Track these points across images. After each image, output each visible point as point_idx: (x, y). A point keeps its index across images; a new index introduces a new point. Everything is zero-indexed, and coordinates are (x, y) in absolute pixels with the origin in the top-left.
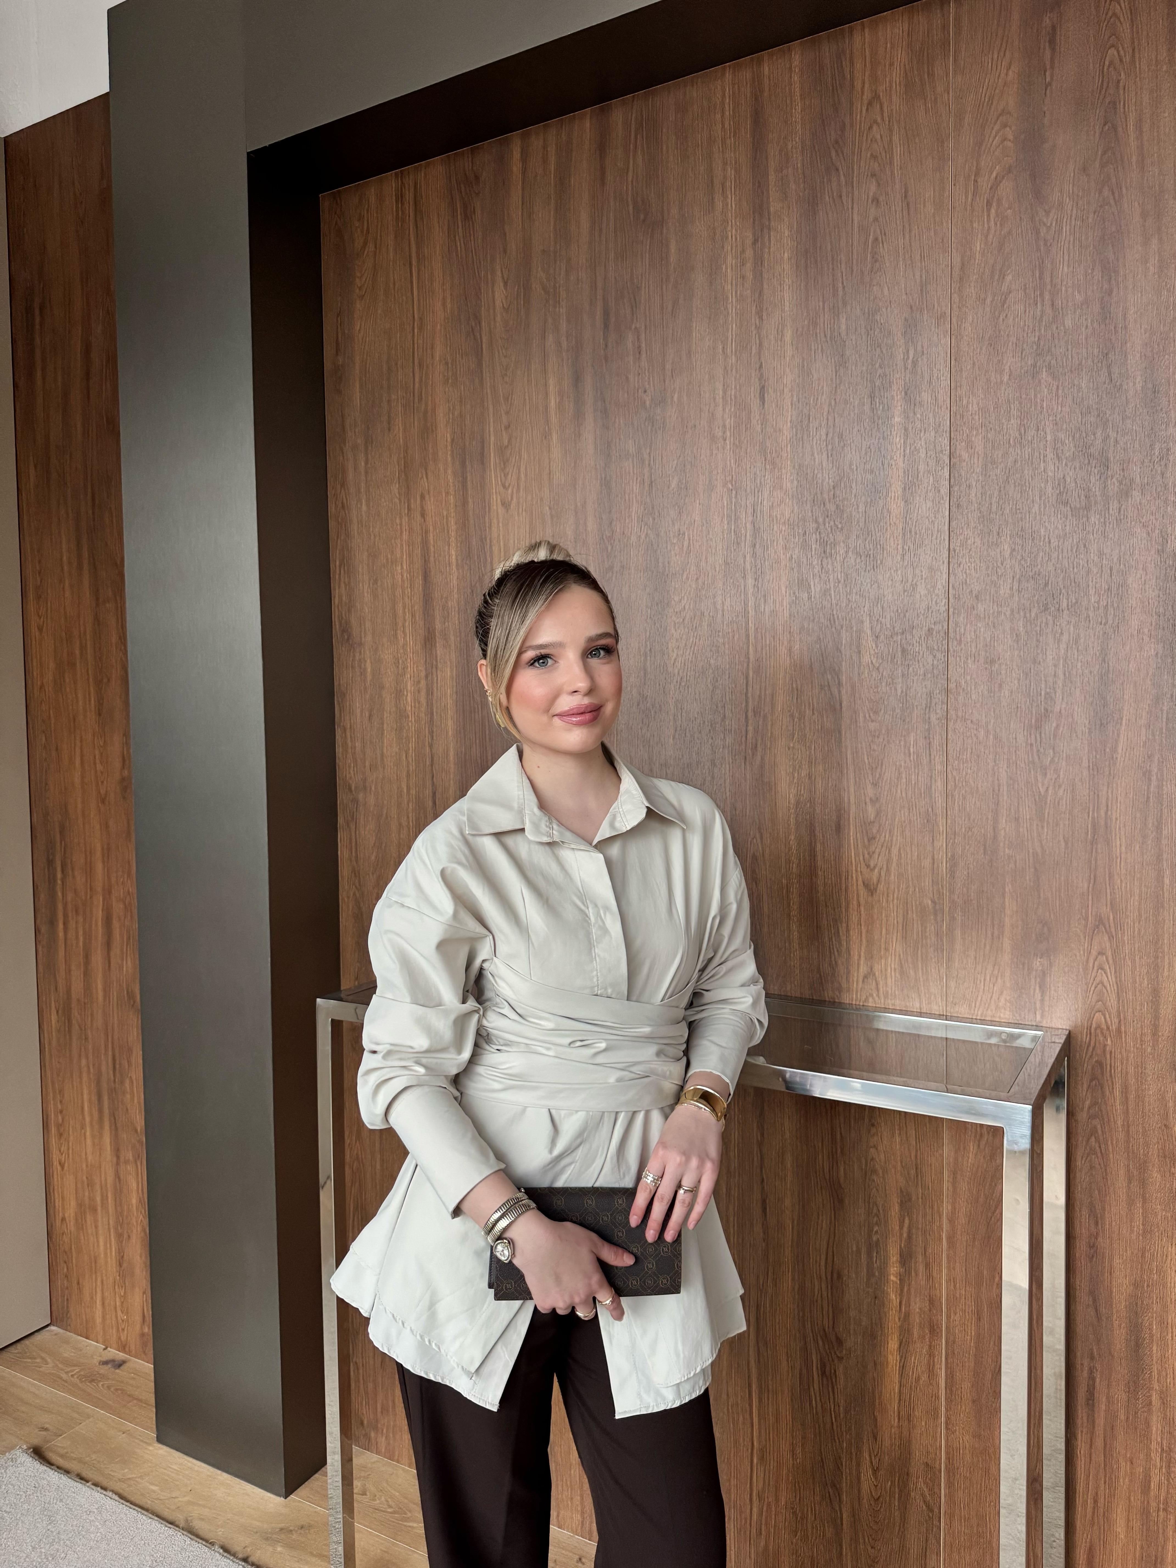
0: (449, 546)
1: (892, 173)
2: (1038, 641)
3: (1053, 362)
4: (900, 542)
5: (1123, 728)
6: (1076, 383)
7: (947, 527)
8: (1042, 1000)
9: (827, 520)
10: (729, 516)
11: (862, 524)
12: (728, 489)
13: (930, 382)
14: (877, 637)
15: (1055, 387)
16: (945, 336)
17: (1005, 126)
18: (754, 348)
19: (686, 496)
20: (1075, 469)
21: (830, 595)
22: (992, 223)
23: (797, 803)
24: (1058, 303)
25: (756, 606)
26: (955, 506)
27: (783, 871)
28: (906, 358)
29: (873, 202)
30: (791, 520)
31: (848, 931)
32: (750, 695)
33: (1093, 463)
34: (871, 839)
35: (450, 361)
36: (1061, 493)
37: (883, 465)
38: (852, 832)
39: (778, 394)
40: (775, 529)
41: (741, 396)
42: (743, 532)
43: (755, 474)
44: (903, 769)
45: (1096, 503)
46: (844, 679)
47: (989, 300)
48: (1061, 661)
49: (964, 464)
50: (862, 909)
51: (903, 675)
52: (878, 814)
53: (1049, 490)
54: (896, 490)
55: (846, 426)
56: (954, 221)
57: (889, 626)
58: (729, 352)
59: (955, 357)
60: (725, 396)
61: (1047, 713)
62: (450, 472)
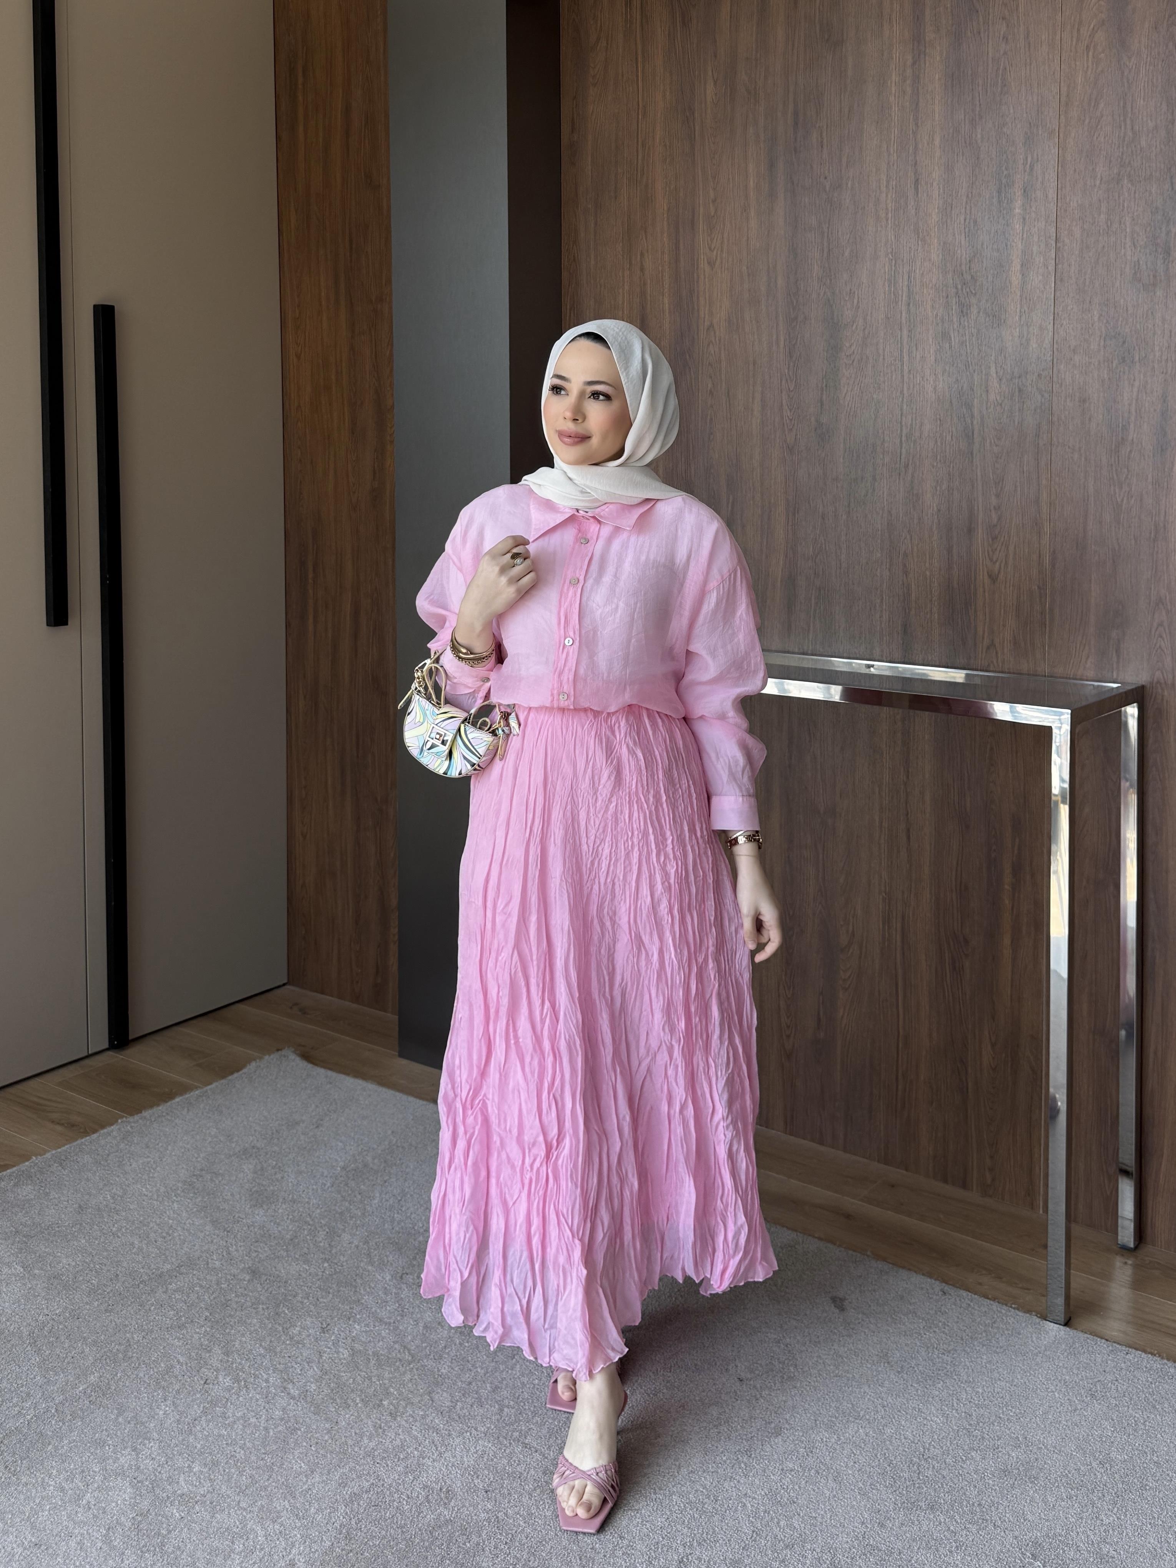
0: (663, 295)
1: (1018, 17)
2: (1117, 385)
3: (1132, 172)
4: (1019, 306)
6: (1148, 189)
7: (1053, 296)
8: (1118, 662)
9: (964, 287)
10: (890, 281)
11: (990, 291)
12: (889, 259)
13: (1042, 183)
14: (1000, 380)
15: (1133, 191)
16: (1054, 147)
18: (911, 148)
19: (856, 263)
20: (1146, 254)
21: (966, 346)
22: (1090, 64)
23: (939, 511)
24: (1137, 128)
25: (910, 353)
26: (1059, 279)
27: (927, 565)
28: (1025, 164)
29: (1004, 38)
30: (937, 286)
31: (976, 611)
32: (903, 423)
33: (1160, 250)
34: (994, 538)
35: (668, 144)
36: (1135, 273)
37: (1006, 246)
38: (980, 534)
39: (929, 186)
40: (925, 292)
41: (900, 186)
42: (900, 293)
43: (910, 248)
44: (1018, 484)
45: (1161, 281)
46: (976, 412)
47: (1087, 121)
48: (1134, 401)
49: (1066, 248)
50: (987, 594)
51: (1019, 410)
52: (999, 519)
53: (1127, 270)
54: (1016, 266)
55: (980, 214)
56: (1062, 59)
57: (1009, 371)
58: (892, 150)
59: (1061, 163)
60: (888, 186)
61: (1122, 442)
62: (665, 235)
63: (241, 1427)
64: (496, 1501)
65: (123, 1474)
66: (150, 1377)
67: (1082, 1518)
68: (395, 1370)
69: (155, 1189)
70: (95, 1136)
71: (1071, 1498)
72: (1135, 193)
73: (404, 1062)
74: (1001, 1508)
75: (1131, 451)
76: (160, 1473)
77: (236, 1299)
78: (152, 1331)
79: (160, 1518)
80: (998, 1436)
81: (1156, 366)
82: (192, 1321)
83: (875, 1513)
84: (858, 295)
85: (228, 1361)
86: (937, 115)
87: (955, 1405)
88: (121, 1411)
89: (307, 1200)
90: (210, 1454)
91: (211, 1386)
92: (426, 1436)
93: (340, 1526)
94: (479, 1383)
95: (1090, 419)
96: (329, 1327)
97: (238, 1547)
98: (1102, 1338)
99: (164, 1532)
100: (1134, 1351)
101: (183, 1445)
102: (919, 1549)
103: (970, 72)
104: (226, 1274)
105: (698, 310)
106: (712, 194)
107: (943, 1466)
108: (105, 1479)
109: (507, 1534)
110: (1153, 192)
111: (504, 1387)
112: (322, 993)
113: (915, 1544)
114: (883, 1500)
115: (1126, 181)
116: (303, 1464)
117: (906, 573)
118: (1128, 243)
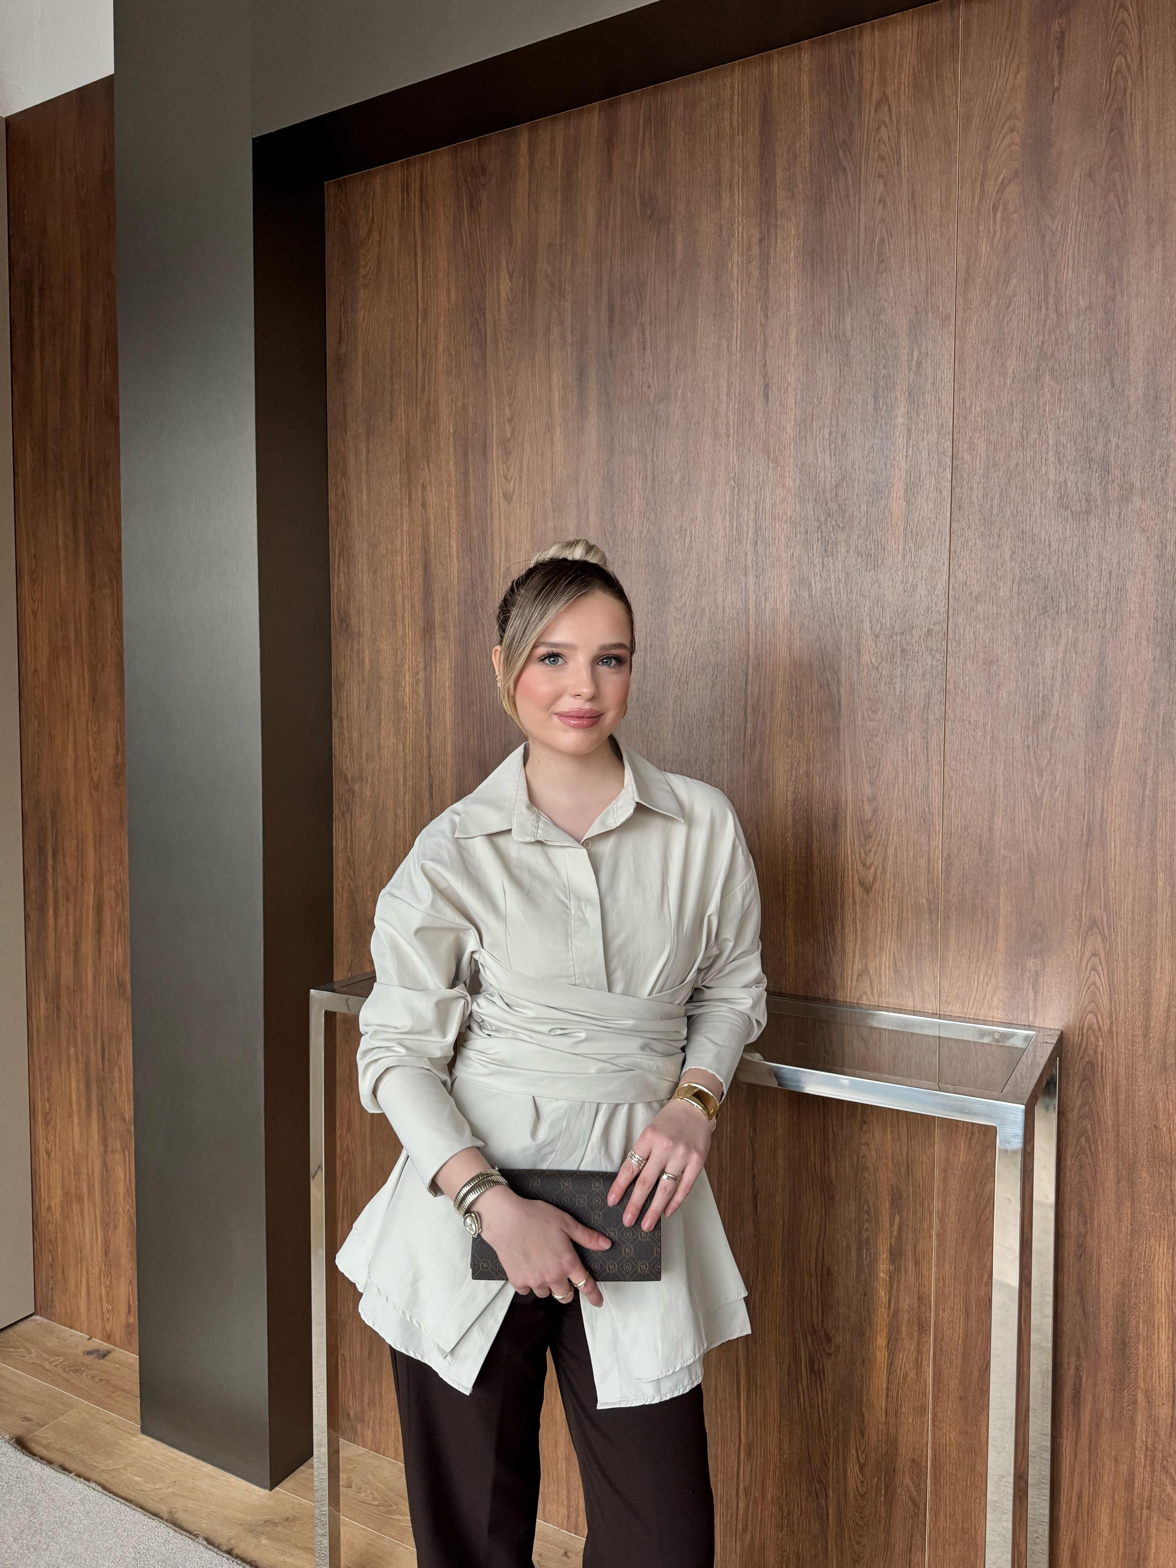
0: (450, 537)
1: (900, 174)
3: (1056, 366)
4: (901, 542)
5: (1119, 732)
6: (1079, 387)
7: (947, 528)
8: (1035, 1001)
10: (731, 513)
11: (863, 524)
12: (731, 486)
13: (934, 384)
15: (1058, 391)
16: (949, 338)
17: (1011, 130)
18: (759, 346)
19: (689, 492)
20: (1076, 472)
21: (831, 594)
22: (998, 227)
23: (795, 800)
24: (1062, 308)
25: (758, 605)
26: (956, 505)
28: (910, 359)
29: (880, 202)
30: (793, 518)
31: (843, 929)
32: (749, 692)
33: (1095, 467)
34: (868, 840)
35: (453, 352)
36: (1061, 497)
37: (885, 465)
38: (849, 830)
39: (783, 391)
40: (777, 527)
41: (745, 393)
42: (745, 528)
43: (758, 472)
44: (899, 771)
45: (1097, 507)
46: (843, 678)
47: (993, 303)
48: (1060, 664)
49: (967, 466)
50: (857, 911)
51: (902, 676)
52: (874, 812)
53: (1050, 494)
54: (898, 490)
55: (850, 425)
56: (960, 224)
57: (888, 626)
58: (734, 348)
59: (959, 357)
60: (729, 395)
61: (1044, 715)
62: (451, 463)
72: (1060, 393)
73: (148, 1440)
75: (1055, 729)
81: (1090, 618)
84: (691, 532)
86: (792, 304)
103: (835, 246)
105: (492, 555)
106: (507, 411)
110: (1086, 391)
115: (1047, 378)
118: (1051, 458)
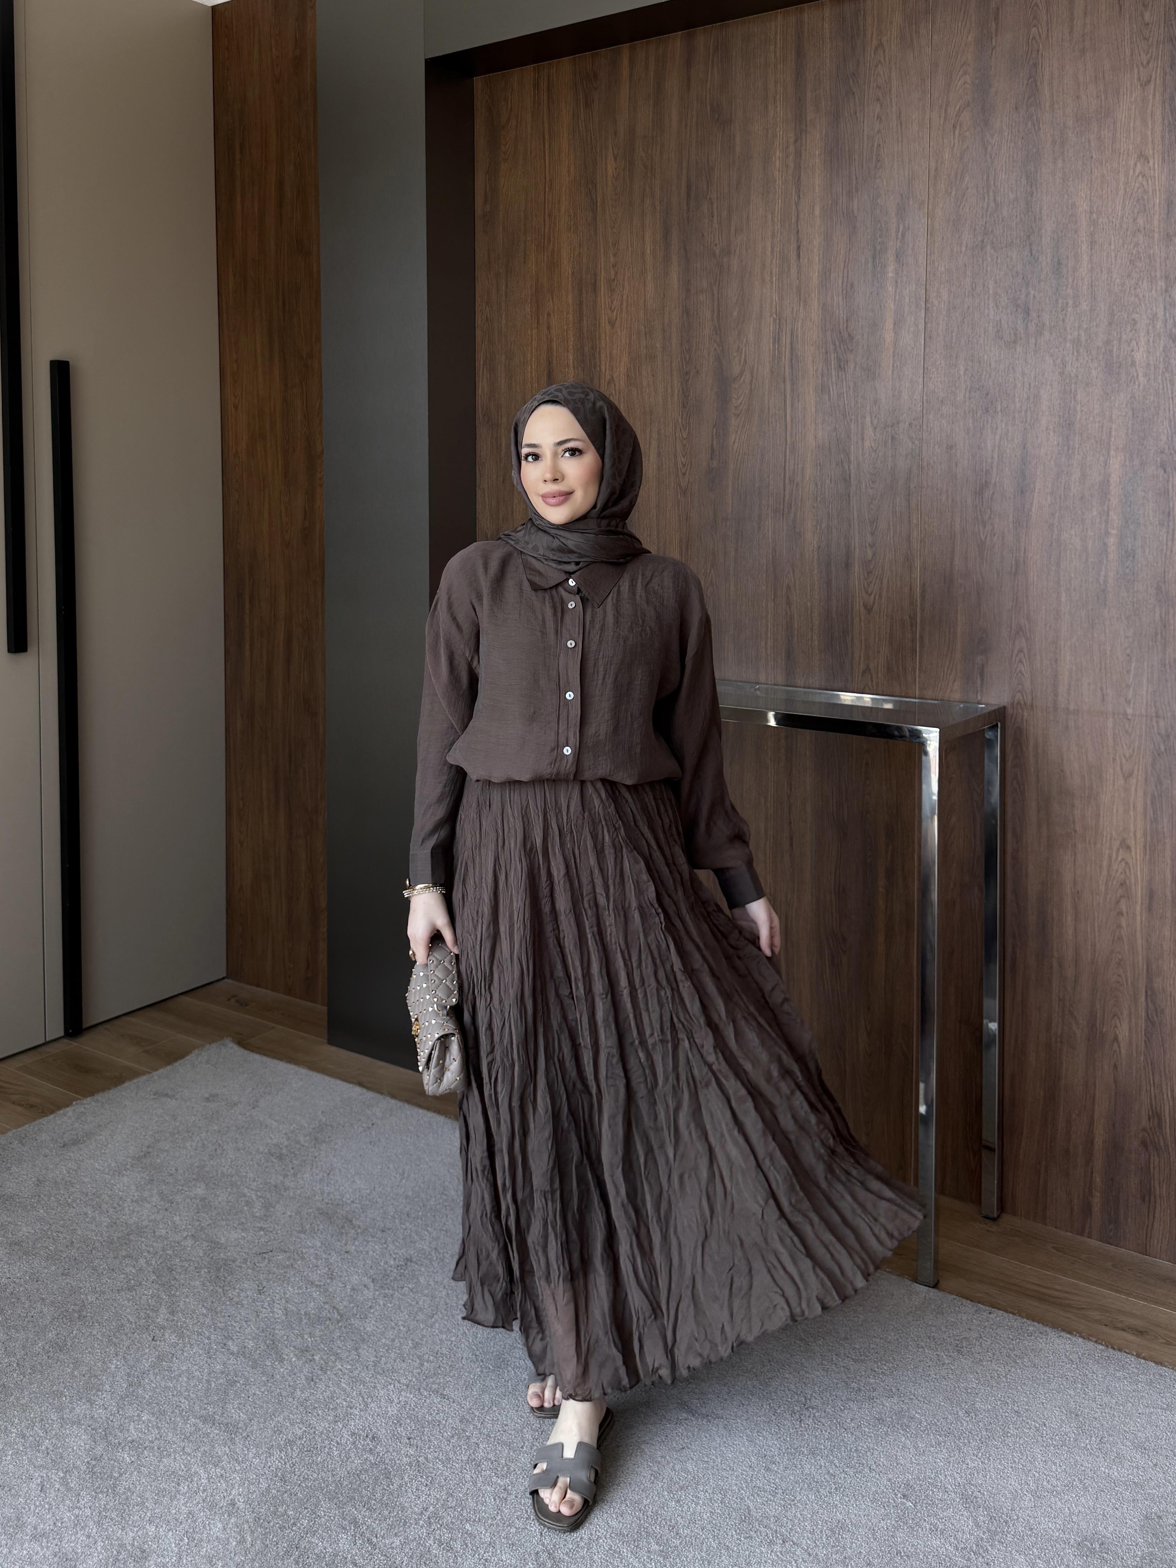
0: (568, 352)
1: (891, 99)
2: (981, 433)
3: (995, 240)
4: (891, 361)
5: (1036, 494)
6: (1009, 254)
7: (922, 352)
8: (982, 685)
9: (842, 344)
10: (774, 338)
11: (865, 347)
12: (774, 318)
13: (913, 249)
14: (875, 428)
16: (924, 217)
17: (965, 73)
18: (793, 218)
19: (744, 322)
20: (1008, 314)
21: (843, 397)
22: (956, 141)
23: (819, 547)
24: (999, 199)
25: (792, 405)
26: (928, 337)
27: (808, 597)
28: (897, 232)
29: (877, 118)
30: (818, 343)
31: (852, 639)
32: (787, 468)
33: (1020, 311)
34: (869, 573)
35: (572, 214)
36: (998, 331)
37: (880, 307)
38: (856, 568)
39: (810, 252)
40: (806, 348)
41: (783, 252)
42: (784, 350)
43: (793, 308)
44: (891, 523)
45: (1021, 338)
46: (852, 458)
47: (953, 193)
48: (997, 448)
49: (935, 308)
50: (863, 624)
51: (892, 456)
52: (874, 555)
53: (991, 329)
54: (889, 325)
55: (856, 277)
56: (931, 137)
57: (883, 421)
58: (776, 220)
59: (930, 232)
60: (772, 252)
61: (986, 485)
62: (570, 297)
63: (185, 1379)
64: (417, 1447)
65: (79, 1423)
66: (103, 1335)
67: (949, 1462)
68: (325, 1328)
69: (106, 1164)
70: (52, 1116)
71: (939, 1444)
72: (997, 258)
73: (333, 1049)
74: (876, 1453)
75: (993, 493)
76: (112, 1421)
77: (181, 1264)
78: (104, 1293)
79: (112, 1462)
80: (873, 1388)
81: (1017, 416)
82: (140, 1284)
83: (762, 1458)
84: (745, 351)
85: (174, 1320)
86: (817, 188)
87: (834, 1359)
88: (77, 1364)
89: (244, 1174)
90: (158, 1404)
91: (158, 1343)
92: (354, 1388)
93: (276, 1469)
94: (402, 1341)
95: (956, 465)
96: (265, 1289)
97: (183, 1488)
98: (967, 1299)
99: (116, 1475)
100: (996, 1310)
101: (133, 1396)
102: (801, 1490)
103: (847, 148)
104: (171, 1241)
105: (600, 364)
106: (612, 259)
107: (823, 1414)
108: (62, 1427)
109: (428, 1477)
110: (1014, 257)
111: (424, 1343)
112: (258, 986)
113: (797, 1485)
114: (769, 1446)
115: (989, 247)
116: (241, 1414)
117: (789, 603)
118: (991, 305)
